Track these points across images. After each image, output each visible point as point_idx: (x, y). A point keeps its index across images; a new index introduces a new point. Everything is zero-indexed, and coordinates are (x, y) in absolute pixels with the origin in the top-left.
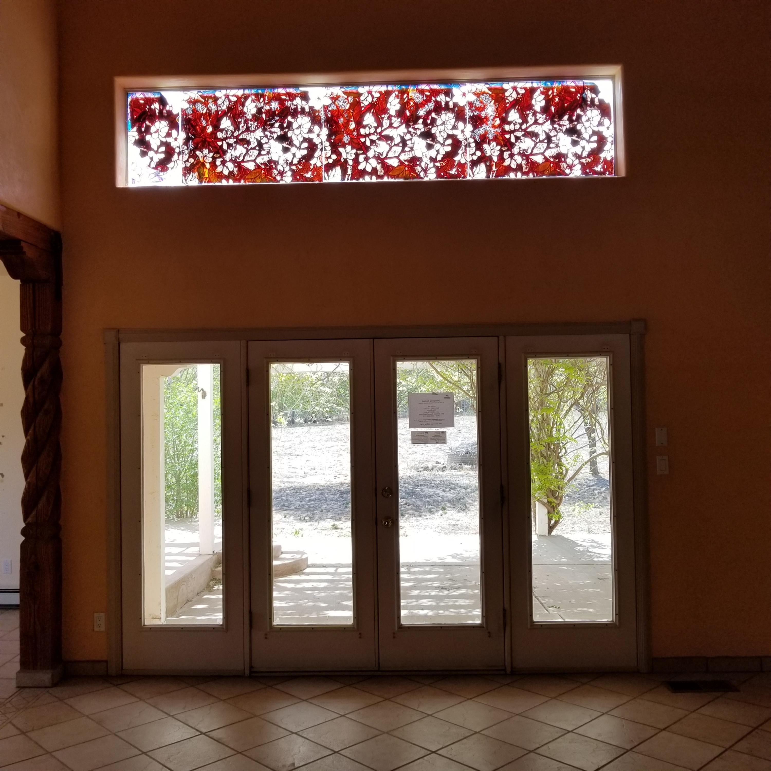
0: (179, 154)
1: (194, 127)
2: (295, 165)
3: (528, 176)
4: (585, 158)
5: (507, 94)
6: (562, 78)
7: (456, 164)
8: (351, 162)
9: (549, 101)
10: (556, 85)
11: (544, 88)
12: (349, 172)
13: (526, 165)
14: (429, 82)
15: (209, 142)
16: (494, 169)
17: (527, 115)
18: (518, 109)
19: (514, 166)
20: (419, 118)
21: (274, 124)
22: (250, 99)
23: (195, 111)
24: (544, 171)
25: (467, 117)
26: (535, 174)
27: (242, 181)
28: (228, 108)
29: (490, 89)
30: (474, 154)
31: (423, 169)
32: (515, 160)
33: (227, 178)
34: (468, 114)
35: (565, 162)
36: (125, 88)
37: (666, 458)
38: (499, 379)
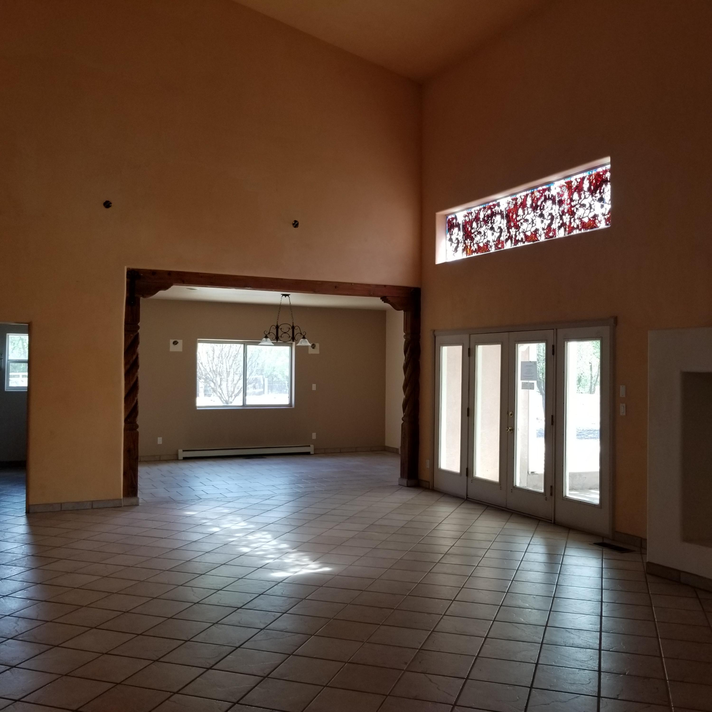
0: (461, 243)
1: (465, 229)
2: (495, 241)
3: (581, 231)
4: (607, 215)
5: (573, 184)
6: (596, 168)
7: (552, 230)
8: (514, 236)
9: (591, 183)
10: (594, 172)
11: (589, 176)
12: (513, 242)
13: (581, 224)
14: (542, 185)
15: (469, 235)
16: (567, 229)
17: (581, 194)
18: (577, 192)
19: (575, 226)
20: (538, 206)
21: (489, 221)
22: (482, 211)
23: (465, 220)
24: (588, 227)
25: (557, 201)
26: (584, 229)
27: (479, 253)
28: (475, 217)
29: (566, 183)
30: (559, 222)
31: (539, 235)
32: (576, 223)
33: (474, 252)
34: (557, 199)
35: (597, 219)
36: (446, 215)
37: (624, 405)
38: (553, 354)
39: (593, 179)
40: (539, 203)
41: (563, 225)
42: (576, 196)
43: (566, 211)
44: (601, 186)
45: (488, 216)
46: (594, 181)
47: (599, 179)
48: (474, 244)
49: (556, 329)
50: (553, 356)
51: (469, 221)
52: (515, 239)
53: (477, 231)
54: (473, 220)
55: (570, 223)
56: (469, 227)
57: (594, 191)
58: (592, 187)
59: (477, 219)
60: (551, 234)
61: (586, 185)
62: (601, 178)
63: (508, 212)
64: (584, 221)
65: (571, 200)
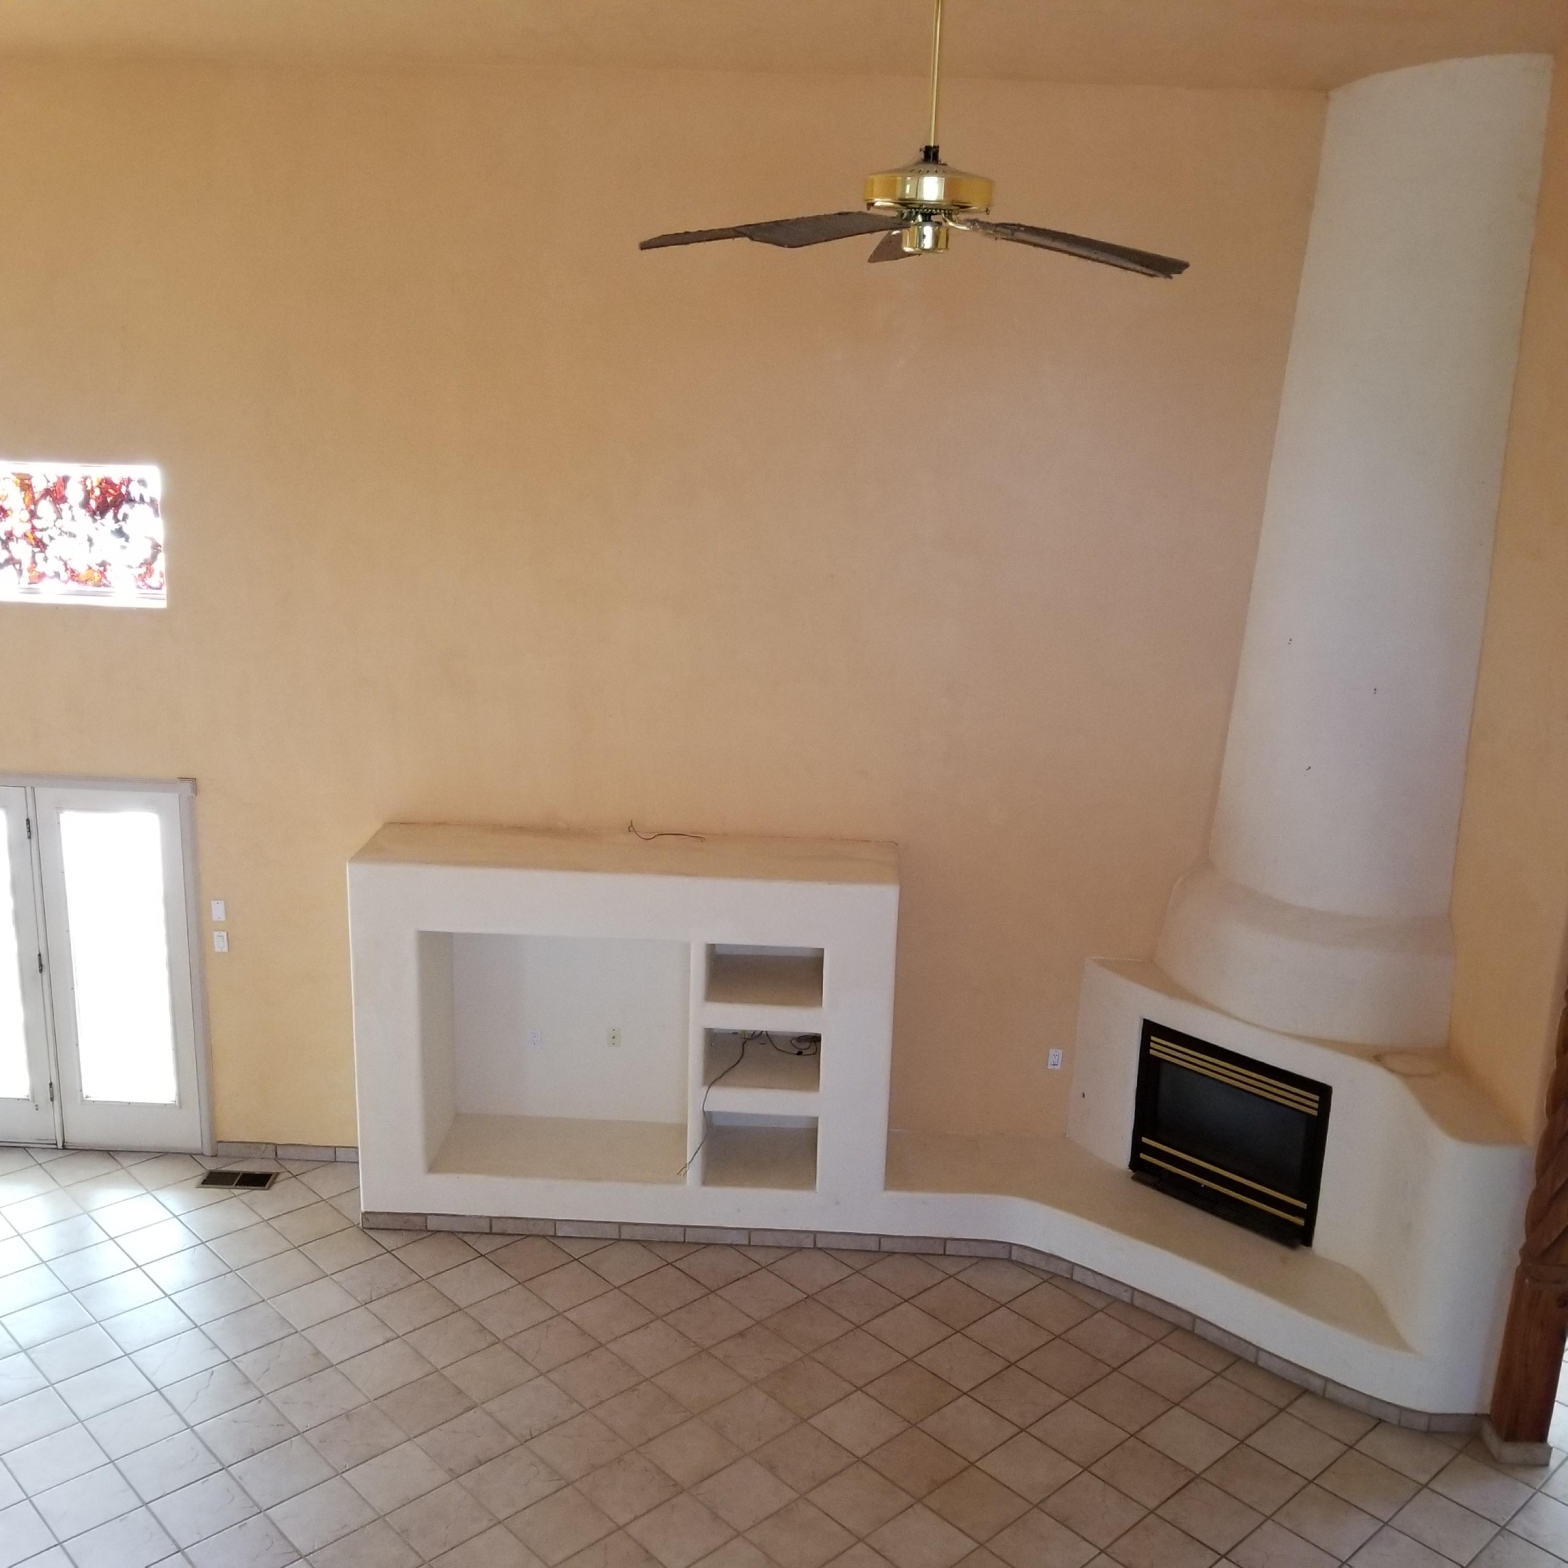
5: (34, 481)
9: (88, 494)
11: (81, 477)
13: (65, 571)
17: (62, 509)
18: (50, 501)
19: (50, 573)
24: (86, 581)
32: (51, 566)
37: (224, 934)
39: (92, 487)
42: (45, 508)
43: (18, 533)
44: (116, 505)
46: (97, 492)
47: (111, 491)
49: (33, 788)
55: (34, 562)
57: (98, 512)
58: (93, 504)
61: (75, 493)
62: (116, 492)
64: (74, 568)
65: (33, 515)
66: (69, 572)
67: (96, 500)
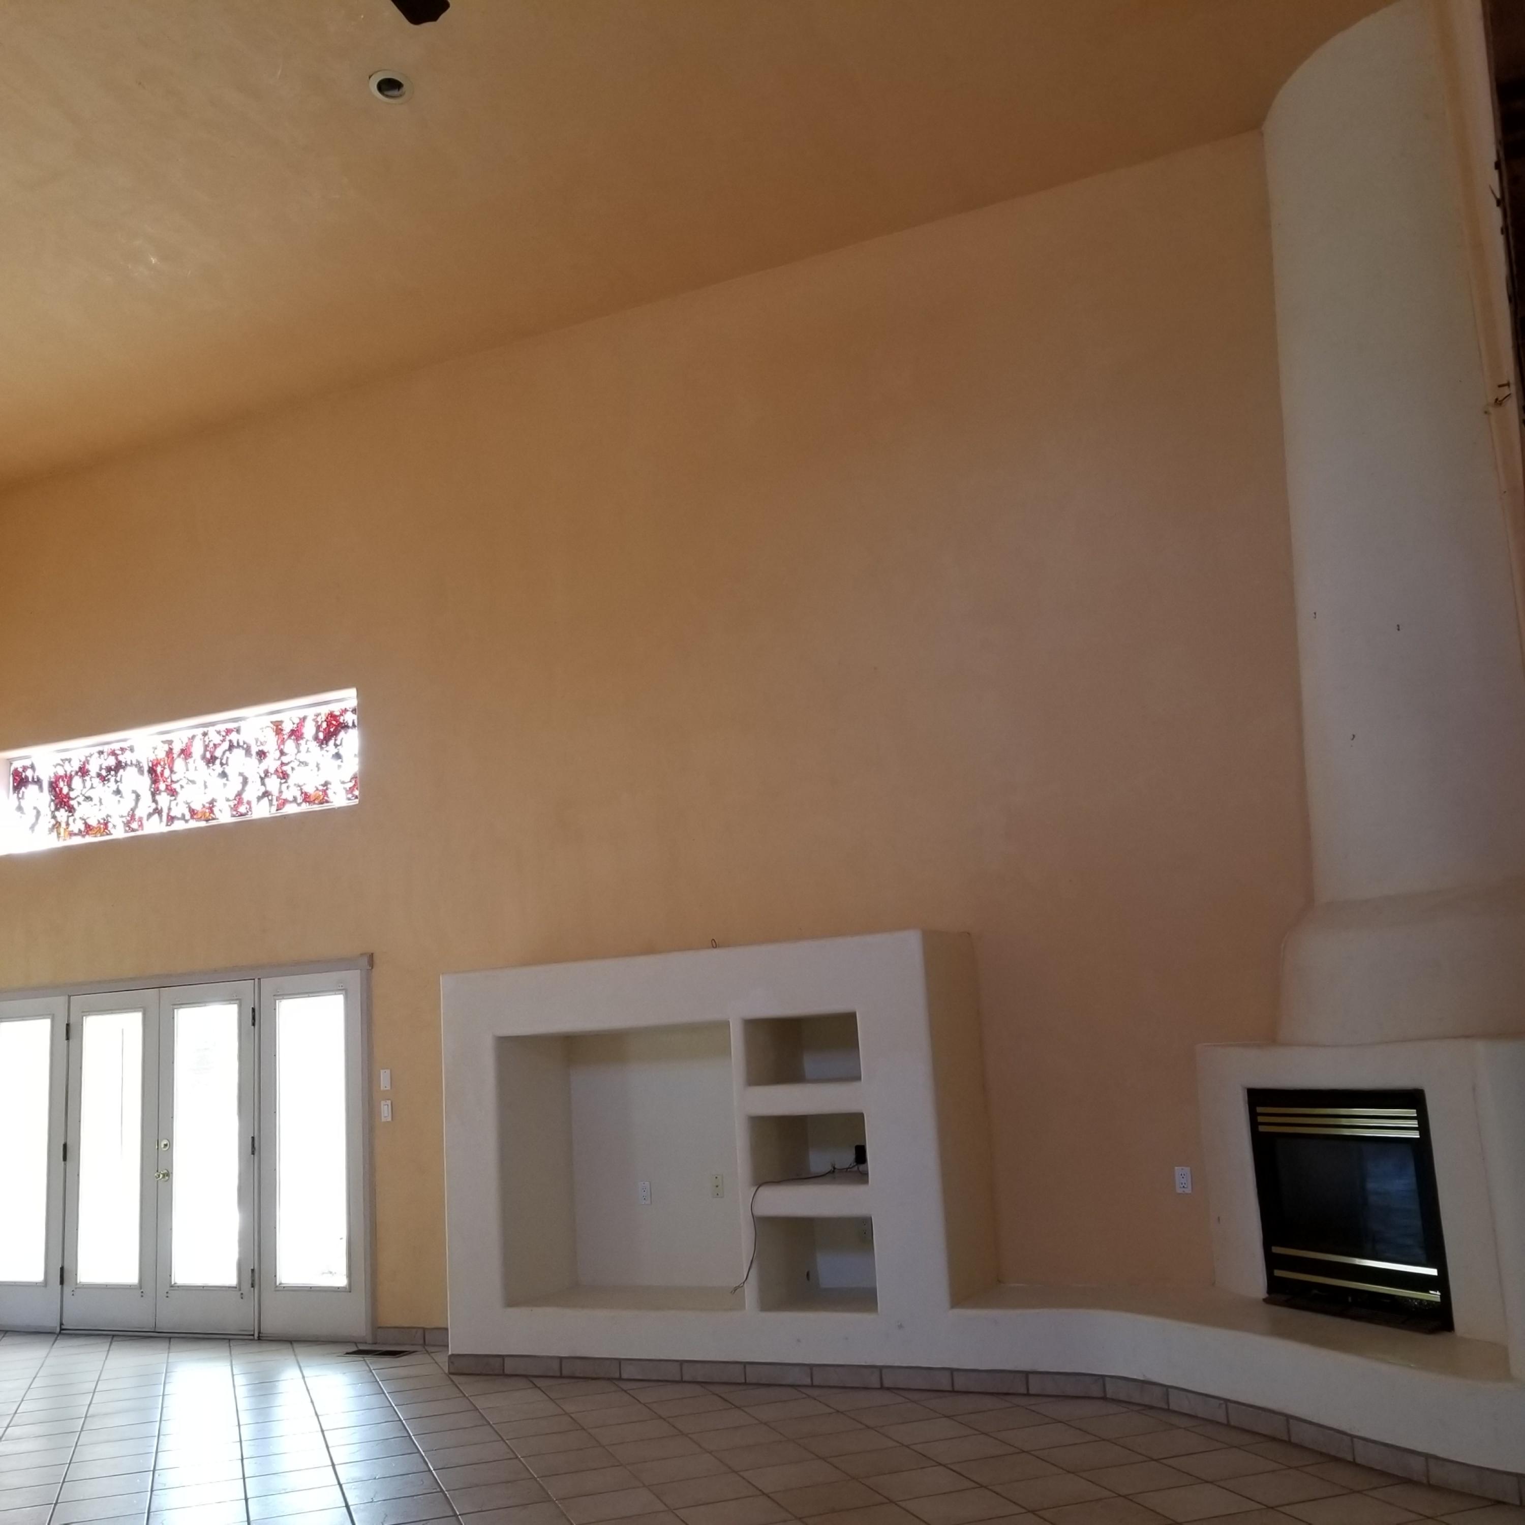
0: (44, 816)
1: (54, 789)
2: (125, 816)
3: (301, 807)
4: (348, 782)
5: (284, 725)
6: (327, 703)
7: (244, 802)
8: (165, 809)
9: (318, 727)
10: (324, 710)
11: (314, 716)
12: (164, 819)
13: (300, 795)
14: (224, 722)
15: (65, 802)
16: (275, 802)
17: (300, 744)
18: (293, 740)
19: (290, 799)
20: (216, 758)
21: (110, 779)
22: (94, 757)
23: (56, 773)
24: (314, 800)
25: (253, 753)
26: (307, 805)
27: (88, 838)
28: (79, 768)
29: (271, 722)
30: (259, 790)
31: (219, 811)
32: (291, 792)
33: (77, 836)
34: (254, 750)
35: (331, 789)
36: (8, 759)
37: (389, 1102)
38: (254, 1024)
39: (322, 722)
40: (218, 753)
41: (266, 794)
42: (290, 746)
43: (272, 770)
44: (336, 733)
45: (109, 769)
46: (324, 725)
47: (334, 723)
48: (74, 820)
49: (259, 979)
50: (253, 1027)
51: (66, 775)
52: (168, 815)
53: (83, 795)
54: (73, 773)
55: (281, 792)
56: (64, 785)
57: (325, 742)
58: (321, 736)
59: (83, 771)
60: (242, 809)
61: (309, 730)
62: (337, 722)
63: (153, 765)
64: (306, 791)
65: (282, 753)
66: (303, 795)
67: (323, 732)
